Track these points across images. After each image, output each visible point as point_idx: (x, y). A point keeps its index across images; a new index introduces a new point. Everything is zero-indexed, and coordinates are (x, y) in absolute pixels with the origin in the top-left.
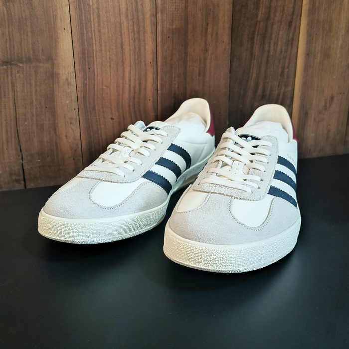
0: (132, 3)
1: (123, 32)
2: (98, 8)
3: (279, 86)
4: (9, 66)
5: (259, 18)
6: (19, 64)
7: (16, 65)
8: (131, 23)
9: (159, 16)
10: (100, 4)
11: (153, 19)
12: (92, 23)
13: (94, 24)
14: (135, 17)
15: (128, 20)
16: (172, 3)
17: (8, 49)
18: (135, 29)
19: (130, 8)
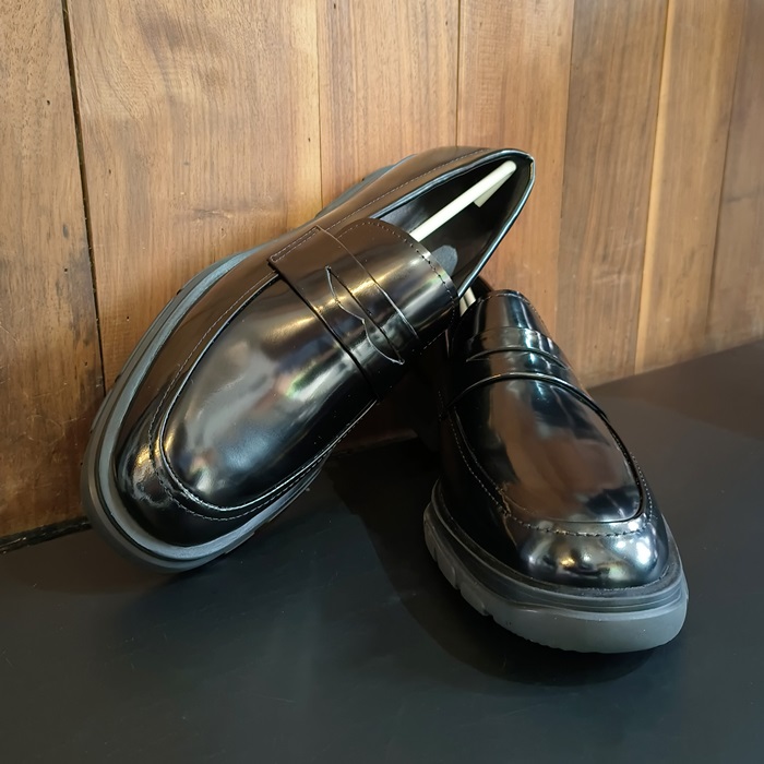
0: (420, 89)
1: (404, 144)
2: (365, 98)
3: (625, 238)
4: (208, 219)
5: (603, 119)
6: (225, 215)
7: (221, 216)
8: (417, 126)
9: (462, 114)
10: (369, 90)
11: (453, 119)
12: (355, 127)
13: (358, 131)
14: (424, 116)
15: (412, 122)
16: (483, 89)
17: (208, 184)
18: (424, 137)
19: (416, 99)
